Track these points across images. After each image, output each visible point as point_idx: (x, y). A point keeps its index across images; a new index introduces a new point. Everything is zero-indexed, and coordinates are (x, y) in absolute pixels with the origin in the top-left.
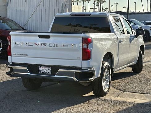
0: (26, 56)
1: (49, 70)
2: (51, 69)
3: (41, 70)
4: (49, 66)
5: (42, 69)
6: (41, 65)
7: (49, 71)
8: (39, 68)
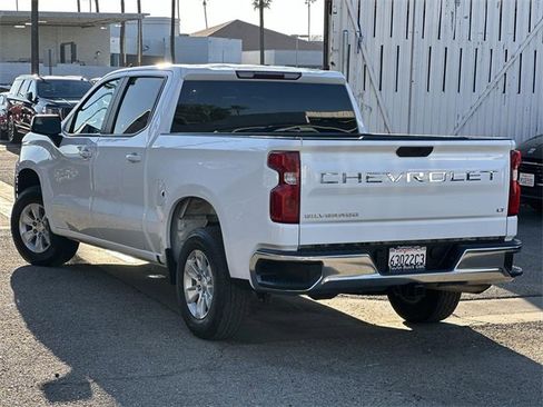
0: (352, 218)
1: (419, 256)
2: (424, 252)
3: (395, 259)
4: (420, 244)
5: (400, 254)
6: (396, 245)
7: (419, 260)
8: (391, 254)
